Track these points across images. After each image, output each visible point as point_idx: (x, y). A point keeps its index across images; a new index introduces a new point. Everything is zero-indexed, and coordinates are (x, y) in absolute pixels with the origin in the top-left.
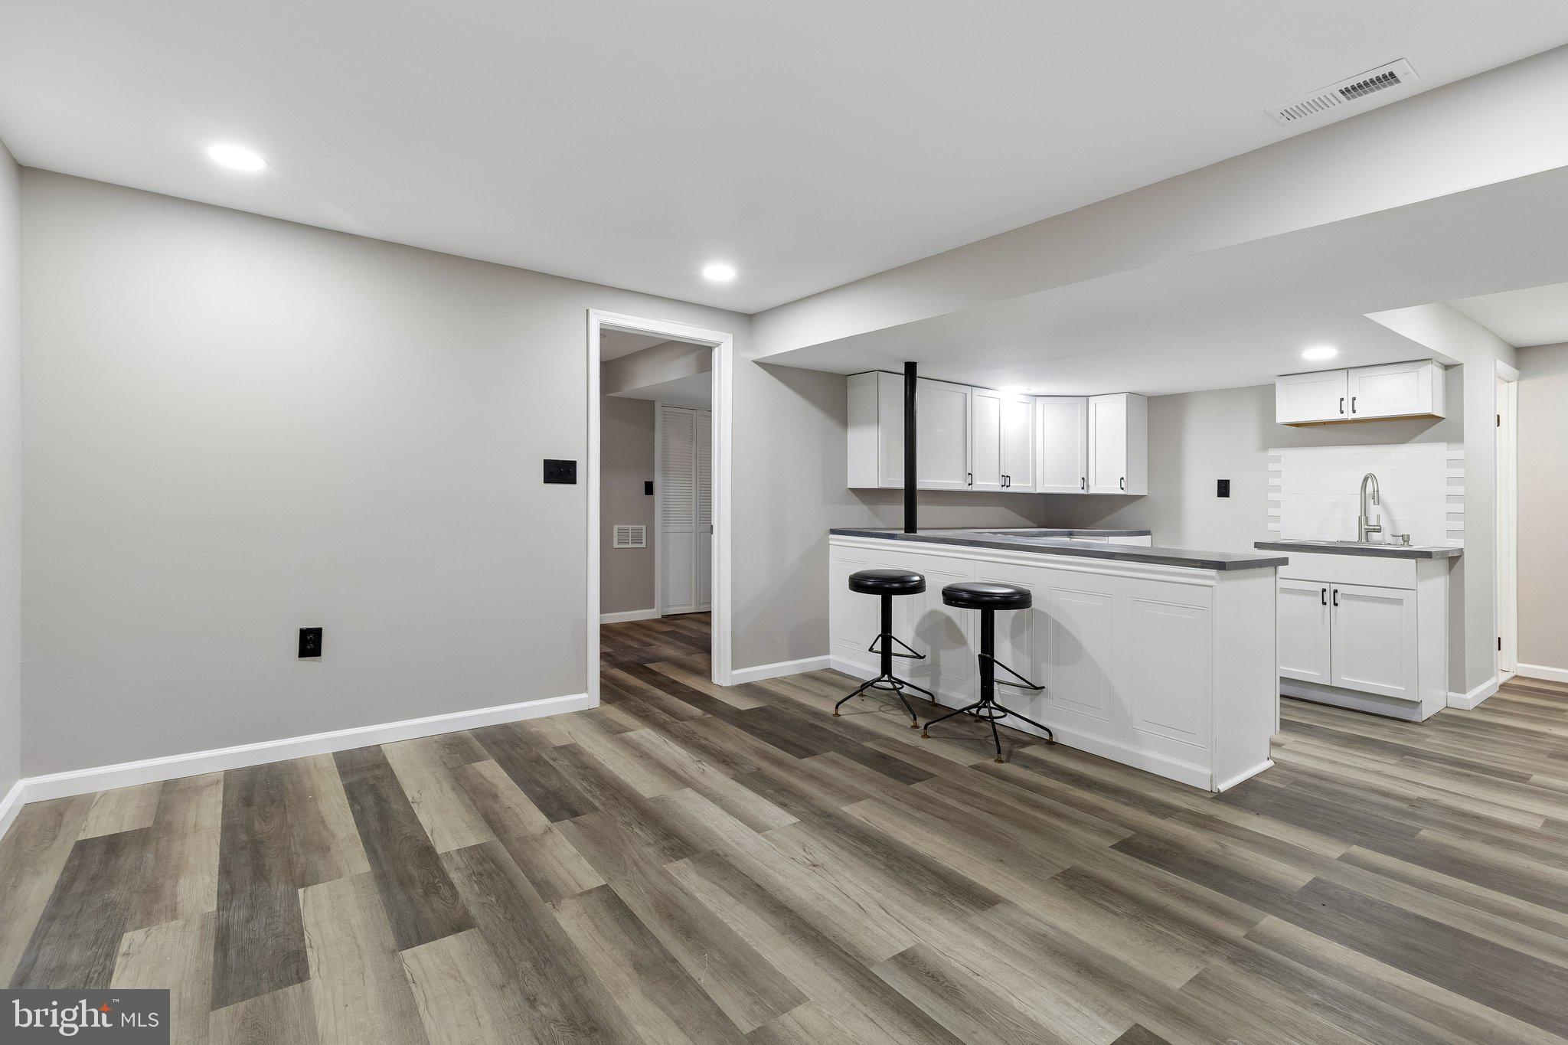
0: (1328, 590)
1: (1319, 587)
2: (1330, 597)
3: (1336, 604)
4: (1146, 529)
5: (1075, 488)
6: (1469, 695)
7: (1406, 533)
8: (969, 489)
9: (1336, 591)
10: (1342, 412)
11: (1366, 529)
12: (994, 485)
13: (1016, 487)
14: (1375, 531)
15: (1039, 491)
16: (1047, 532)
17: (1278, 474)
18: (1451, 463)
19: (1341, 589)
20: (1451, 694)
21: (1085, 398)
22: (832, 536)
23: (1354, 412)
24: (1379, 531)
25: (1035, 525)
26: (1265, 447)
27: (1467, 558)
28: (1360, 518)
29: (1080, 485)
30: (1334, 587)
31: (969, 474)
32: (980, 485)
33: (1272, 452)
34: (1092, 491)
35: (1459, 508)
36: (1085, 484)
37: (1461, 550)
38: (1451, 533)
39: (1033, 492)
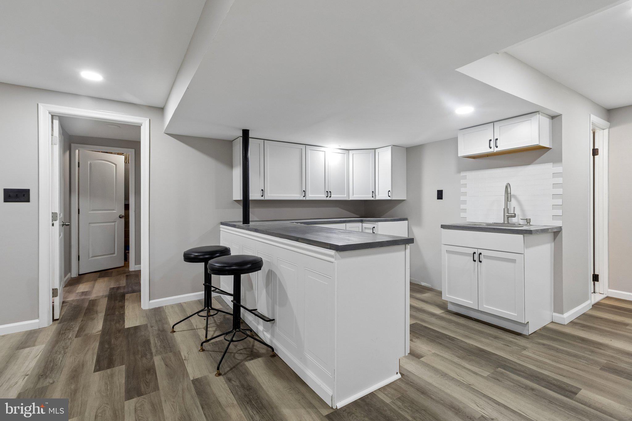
0: (476, 253)
1: (472, 251)
2: (477, 257)
3: (481, 262)
4: (405, 217)
5: (369, 197)
6: (566, 315)
7: (528, 218)
8: (304, 199)
9: (481, 254)
10: (491, 148)
11: (507, 216)
12: (322, 196)
13: (335, 197)
14: (512, 217)
15: (351, 199)
16: (345, 220)
17: (465, 185)
18: (555, 175)
19: (484, 253)
20: (555, 314)
21: (374, 150)
22: (221, 226)
23: (497, 147)
24: (515, 216)
25: (358, 216)
26: (459, 171)
27: (564, 232)
28: (504, 209)
29: (371, 196)
30: (480, 251)
31: (304, 191)
32: (311, 196)
33: (463, 174)
34: (377, 198)
35: (559, 202)
36: (374, 194)
37: (561, 228)
38: (555, 217)
39: (348, 199)
